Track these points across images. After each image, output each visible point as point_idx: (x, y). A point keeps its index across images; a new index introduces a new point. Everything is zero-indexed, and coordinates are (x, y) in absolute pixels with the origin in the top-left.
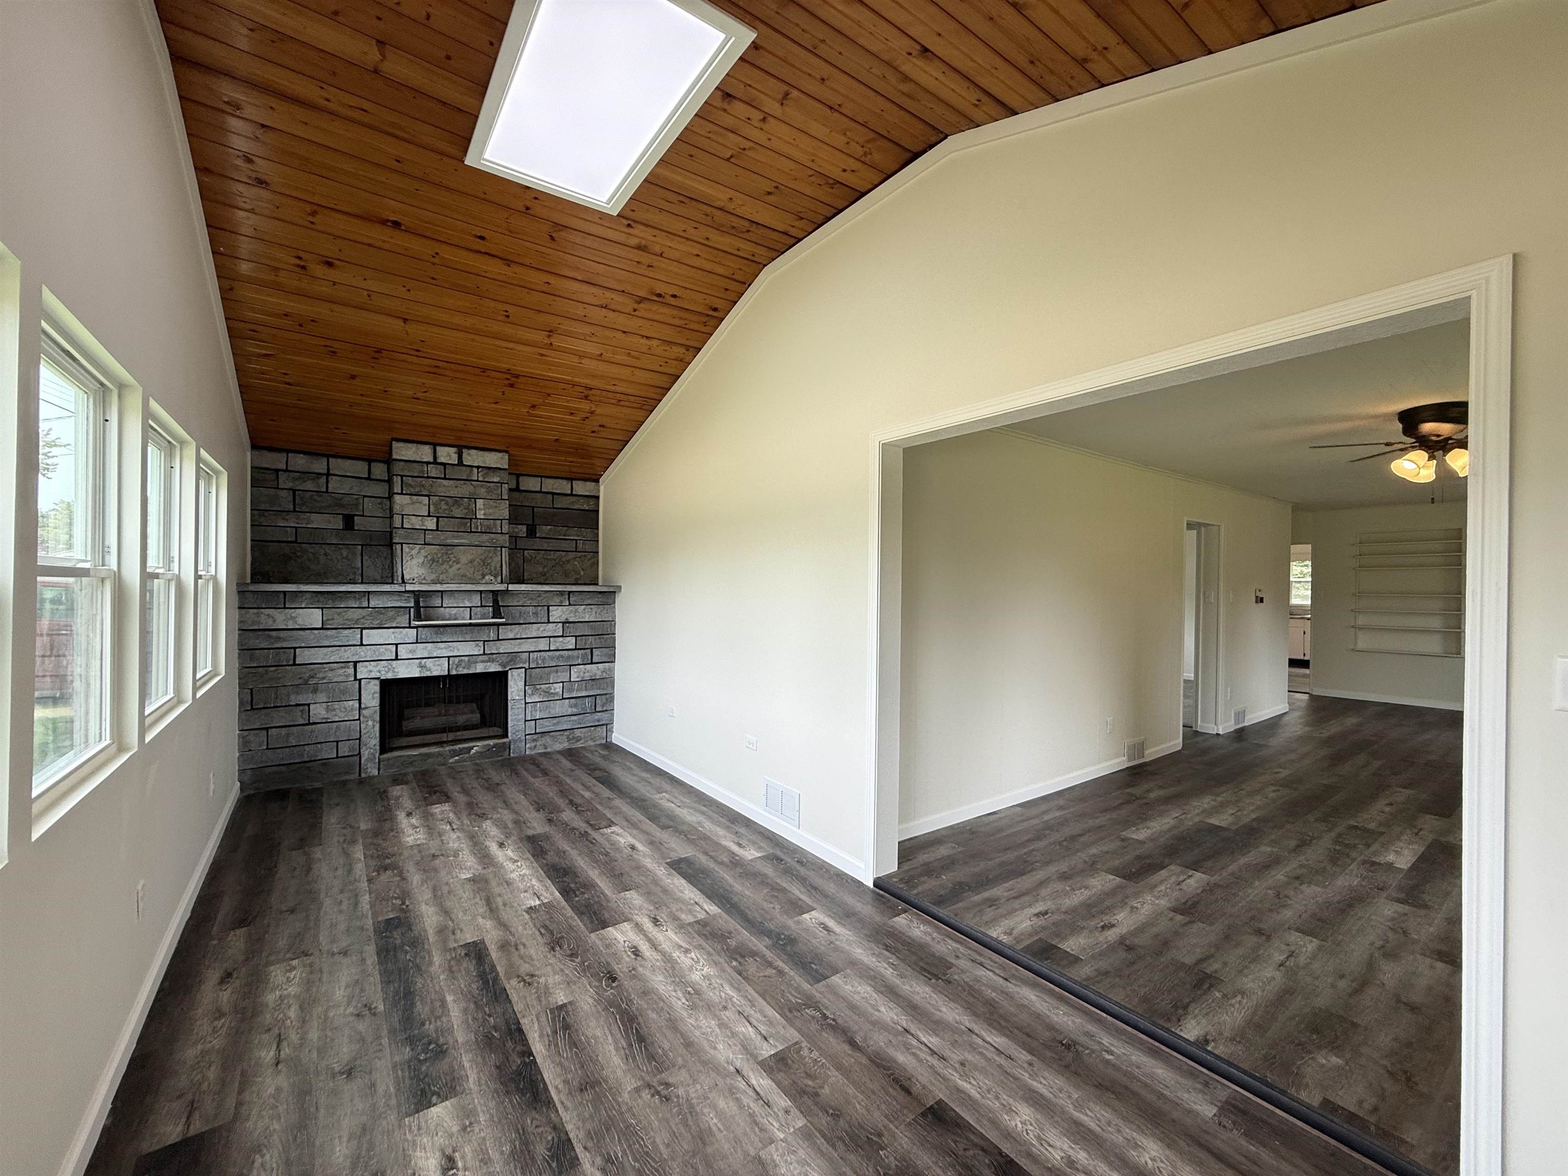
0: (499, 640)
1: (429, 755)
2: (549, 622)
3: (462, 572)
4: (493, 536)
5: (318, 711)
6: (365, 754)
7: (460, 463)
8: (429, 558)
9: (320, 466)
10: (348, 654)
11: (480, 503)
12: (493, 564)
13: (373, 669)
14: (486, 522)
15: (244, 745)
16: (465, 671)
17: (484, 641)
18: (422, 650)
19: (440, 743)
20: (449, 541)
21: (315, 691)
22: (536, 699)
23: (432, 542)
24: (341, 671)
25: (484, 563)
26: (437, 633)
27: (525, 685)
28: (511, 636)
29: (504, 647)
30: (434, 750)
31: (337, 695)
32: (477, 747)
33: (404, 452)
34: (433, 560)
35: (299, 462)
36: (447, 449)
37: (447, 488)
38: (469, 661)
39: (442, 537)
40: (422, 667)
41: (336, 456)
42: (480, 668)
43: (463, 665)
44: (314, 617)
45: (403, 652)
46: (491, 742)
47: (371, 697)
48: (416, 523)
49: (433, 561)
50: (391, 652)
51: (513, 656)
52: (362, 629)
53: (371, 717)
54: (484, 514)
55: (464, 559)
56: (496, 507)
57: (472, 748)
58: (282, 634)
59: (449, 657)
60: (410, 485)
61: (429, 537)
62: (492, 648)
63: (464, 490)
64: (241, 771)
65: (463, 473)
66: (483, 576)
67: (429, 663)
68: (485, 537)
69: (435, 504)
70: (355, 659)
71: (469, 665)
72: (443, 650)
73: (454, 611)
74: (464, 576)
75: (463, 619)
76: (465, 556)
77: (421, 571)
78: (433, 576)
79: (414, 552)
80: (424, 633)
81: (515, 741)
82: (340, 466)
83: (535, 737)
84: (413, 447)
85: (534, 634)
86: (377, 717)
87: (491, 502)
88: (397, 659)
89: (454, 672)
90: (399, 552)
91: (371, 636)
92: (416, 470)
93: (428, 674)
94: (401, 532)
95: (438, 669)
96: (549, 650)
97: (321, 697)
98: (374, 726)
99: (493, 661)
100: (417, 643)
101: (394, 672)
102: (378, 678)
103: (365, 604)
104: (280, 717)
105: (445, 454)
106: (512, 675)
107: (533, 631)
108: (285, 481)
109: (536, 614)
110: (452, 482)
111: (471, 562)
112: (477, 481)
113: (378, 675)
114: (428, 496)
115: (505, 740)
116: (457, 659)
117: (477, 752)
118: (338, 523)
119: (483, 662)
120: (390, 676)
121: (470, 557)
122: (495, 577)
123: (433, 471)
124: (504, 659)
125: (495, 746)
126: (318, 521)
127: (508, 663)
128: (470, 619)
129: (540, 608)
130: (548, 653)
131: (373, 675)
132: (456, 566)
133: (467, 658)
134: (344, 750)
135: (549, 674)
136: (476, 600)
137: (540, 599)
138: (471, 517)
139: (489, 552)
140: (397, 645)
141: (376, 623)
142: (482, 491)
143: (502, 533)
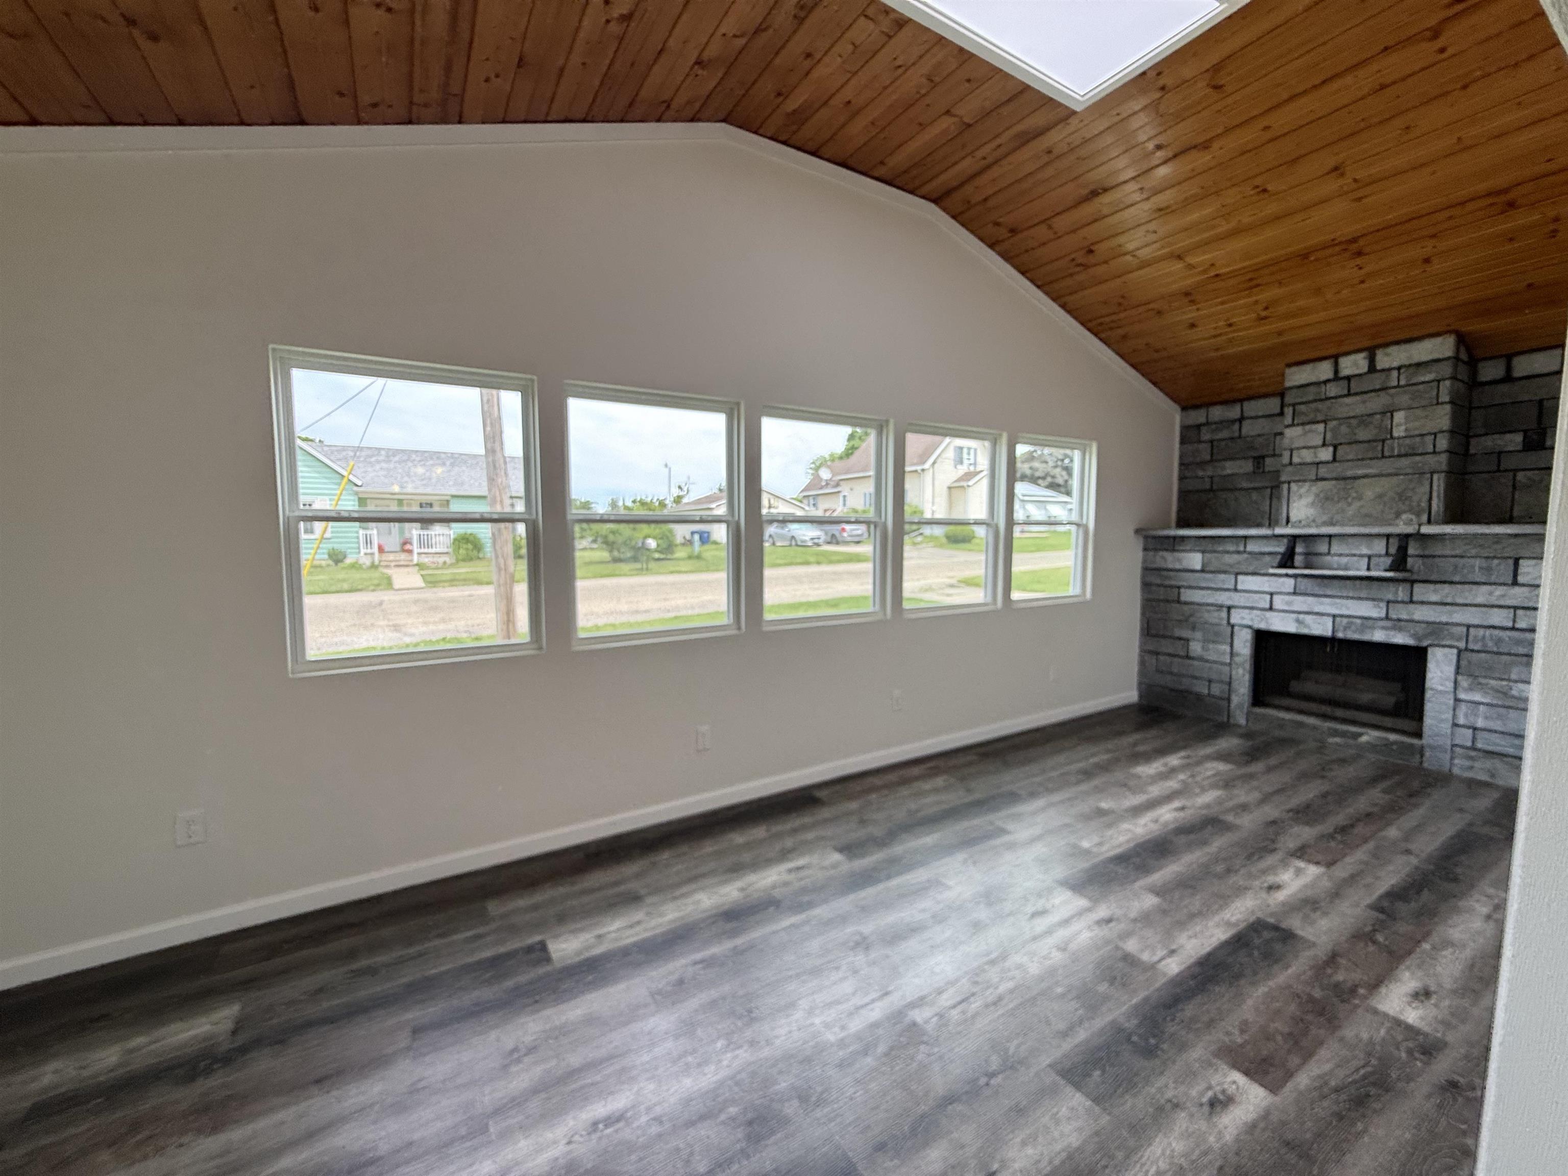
0: (1412, 602)
1: (1301, 724)
2: (1515, 583)
3: (1364, 511)
4: (1418, 458)
5: (1196, 648)
6: (1235, 700)
7: (1372, 369)
8: (1322, 495)
9: (1234, 412)
10: (1223, 598)
11: (1399, 417)
12: (1415, 498)
13: (1246, 616)
14: (1408, 441)
15: (1142, 663)
16: (1356, 636)
17: (1388, 602)
18: (1300, 603)
19: (1325, 717)
20: (1349, 473)
21: (1194, 628)
22: (1477, 697)
23: (1327, 476)
24: (1216, 614)
25: (1402, 496)
26: (1319, 585)
27: (1457, 672)
28: (1434, 598)
29: (1421, 613)
30: (1311, 721)
31: (1213, 636)
32: (1369, 736)
33: (1298, 376)
34: (1327, 499)
35: (1217, 413)
36: (1352, 357)
37: (1353, 406)
38: (1362, 624)
39: (1338, 468)
40: (1298, 621)
41: (1250, 398)
42: (1379, 636)
43: (1353, 628)
44: (1195, 560)
45: (1278, 602)
46: (1393, 737)
47: (1244, 645)
48: (1307, 456)
49: (1325, 500)
50: (1265, 601)
51: (1437, 629)
52: (1237, 574)
53: (1242, 665)
54: (1406, 430)
55: (1369, 494)
56: (1426, 417)
57: (1361, 735)
58: (1172, 574)
59: (1334, 616)
60: (1303, 413)
61: (1323, 471)
62: (1402, 612)
63: (1376, 403)
64: (1140, 684)
65: (1376, 381)
66: (1398, 515)
67: (1308, 619)
68: (1405, 462)
69: (1332, 430)
70: (1229, 603)
71: (1362, 629)
72: (1327, 606)
73: (1344, 560)
74: (1367, 515)
75: (1358, 570)
76: (1370, 490)
77: (1311, 512)
78: (1325, 518)
79: (1303, 490)
80: (1304, 584)
81: (1433, 748)
82: (1252, 408)
83: (1473, 754)
84: (1308, 367)
85: (1480, 600)
86: (1248, 666)
87: (1418, 412)
88: (1271, 608)
89: (1340, 635)
90: (1285, 492)
91: (1247, 582)
92: (1311, 394)
93: (1305, 631)
94: (1290, 468)
95: (1321, 628)
96: (1513, 629)
97: (1198, 635)
98: (1244, 675)
99: (1400, 629)
100: (1295, 593)
101: (1267, 623)
102: (1250, 627)
103: (1242, 548)
104: (1166, 646)
105: (1349, 364)
106: (1434, 655)
107: (1481, 595)
108: (1206, 435)
109: (1489, 570)
110: (1358, 398)
111: (1380, 496)
112: (1398, 386)
113: (1250, 623)
114: (1325, 422)
115: (1415, 741)
116: (1345, 621)
117: (1368, 743)
118: (1247, 466)
119: (1383, 628)
120: (1263, 626)
121: (1378, 490)
122: (1418, 515)
123: (1333, 390)
124: (1420, 629)
125: (1395, 743)
126: (1230, 468)
127: (1426, 636)
128: (1368, 569)
129: (1496, 561)
130: (1508, 633)
131: (1245, 622)
132: (1356, 505)
133: (1358, 621)
134: (1216, 690)
135: (1507, 667)
136: (1379, 547)
137: (1499, 547)
138: (1385, 438)
139: (1411, 481)
140: (1272, 594)
141: (1251, 569)
142: (1404, 399)
143: (1434, 452)
